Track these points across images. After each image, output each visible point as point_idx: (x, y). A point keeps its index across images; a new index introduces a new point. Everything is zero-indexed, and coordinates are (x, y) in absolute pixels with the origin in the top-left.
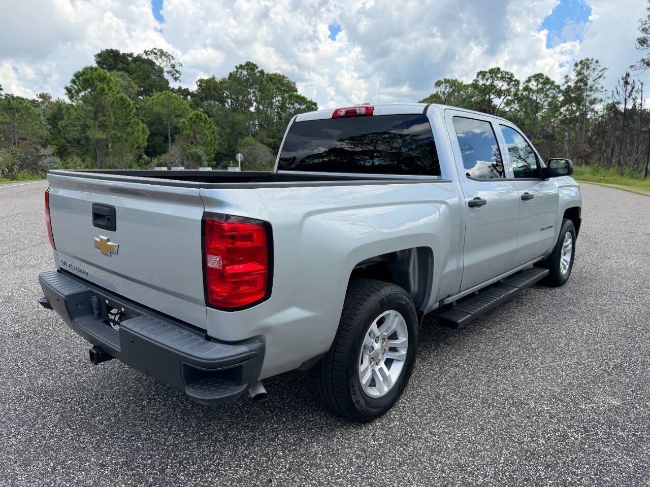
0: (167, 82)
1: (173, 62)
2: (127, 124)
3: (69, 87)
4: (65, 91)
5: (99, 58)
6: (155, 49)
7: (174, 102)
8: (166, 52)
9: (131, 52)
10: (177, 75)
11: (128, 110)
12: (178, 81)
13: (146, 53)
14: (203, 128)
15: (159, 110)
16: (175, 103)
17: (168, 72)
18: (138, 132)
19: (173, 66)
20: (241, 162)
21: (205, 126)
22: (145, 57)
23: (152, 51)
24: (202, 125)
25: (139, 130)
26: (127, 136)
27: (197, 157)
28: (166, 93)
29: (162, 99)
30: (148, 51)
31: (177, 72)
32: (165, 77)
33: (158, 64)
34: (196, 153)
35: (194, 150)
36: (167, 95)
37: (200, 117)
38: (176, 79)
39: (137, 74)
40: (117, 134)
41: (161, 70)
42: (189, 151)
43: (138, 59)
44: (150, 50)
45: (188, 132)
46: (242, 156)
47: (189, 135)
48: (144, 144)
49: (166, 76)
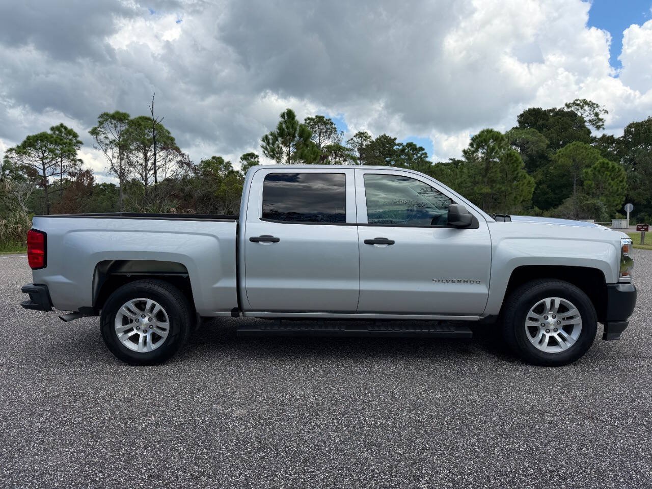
0: (589, 132)
1: (597, 110)
2: (515, 179)
3: (466, 150)
4: (462, 154)
5: (521, 118)
6: (577, 100)
7: (582, 152)
8: (590, 101)
9: (554, 107)
10: (600, 123)
11: (515, 165)
12: (601, 129)
13: (568, 106)
14: (608, 177)
15: (564, 162)
16: (584, 153)
17: (590, 121)
18: (522, 185)
19: (597, 115)
20: (630, 213)
21: (610, 176)
22: (566, 110)
23: (574, 103)
24: (606, 174)
25: (524, 183)
26: (511, 190)
27: (595, 209)
28: (575, 144)
29: (570, 151)
30: (570, 104)
31: (601, 120)
32: (587, 127)
33: (579, 114)
34: (594, 205)
35: (591, 201)
36: (576, 146)
37: (606, 166)
38: (598, 127)
39: (555, 128)
40: (501, 188)
41: (582, 121)
42: (585, 202)
43: (559, 114)
44: (572, 102)
45: (590, 182)
46: (632, 206)
47: (590, 186)
48: (529, 197)
49: (588, 125)
